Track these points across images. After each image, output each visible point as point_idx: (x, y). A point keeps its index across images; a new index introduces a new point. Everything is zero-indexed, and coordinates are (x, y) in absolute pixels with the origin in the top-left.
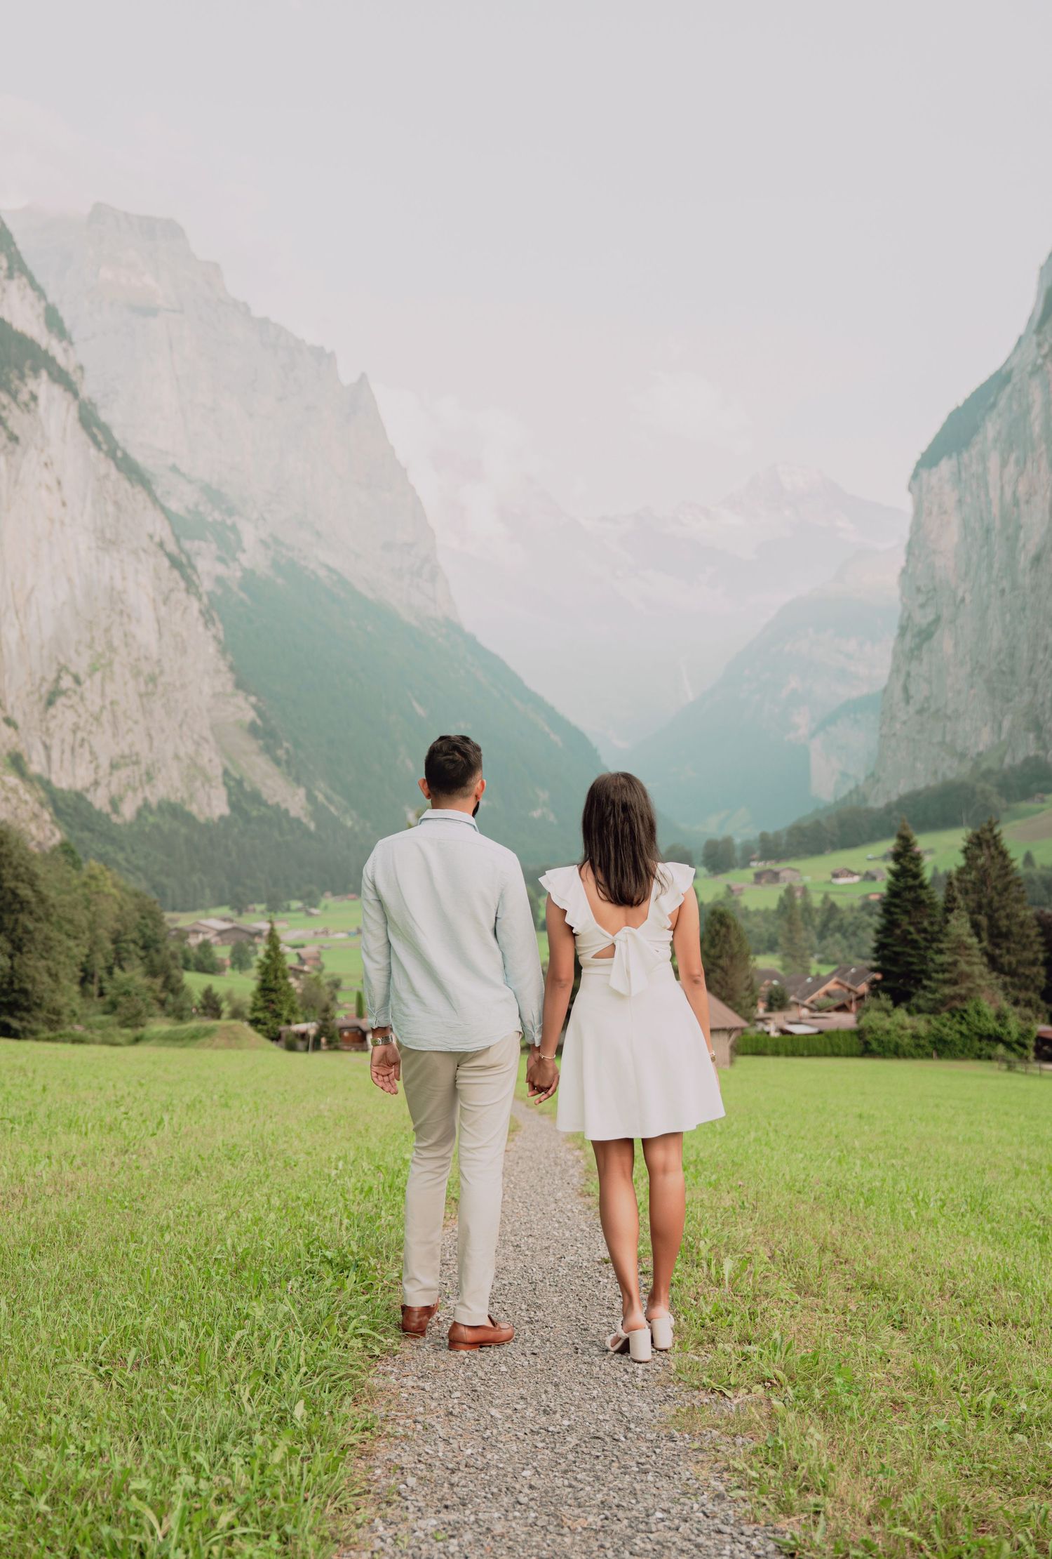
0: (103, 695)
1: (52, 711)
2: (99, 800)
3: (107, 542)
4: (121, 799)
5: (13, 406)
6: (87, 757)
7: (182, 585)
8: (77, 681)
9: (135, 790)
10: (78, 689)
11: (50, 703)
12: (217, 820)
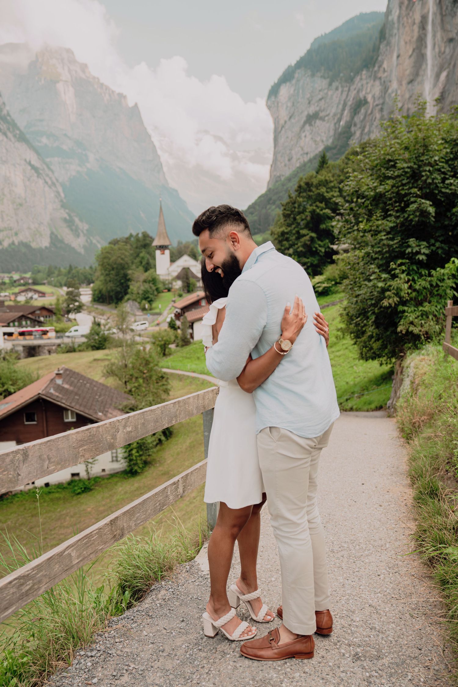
4: (3, 241)
12: (43, 247)
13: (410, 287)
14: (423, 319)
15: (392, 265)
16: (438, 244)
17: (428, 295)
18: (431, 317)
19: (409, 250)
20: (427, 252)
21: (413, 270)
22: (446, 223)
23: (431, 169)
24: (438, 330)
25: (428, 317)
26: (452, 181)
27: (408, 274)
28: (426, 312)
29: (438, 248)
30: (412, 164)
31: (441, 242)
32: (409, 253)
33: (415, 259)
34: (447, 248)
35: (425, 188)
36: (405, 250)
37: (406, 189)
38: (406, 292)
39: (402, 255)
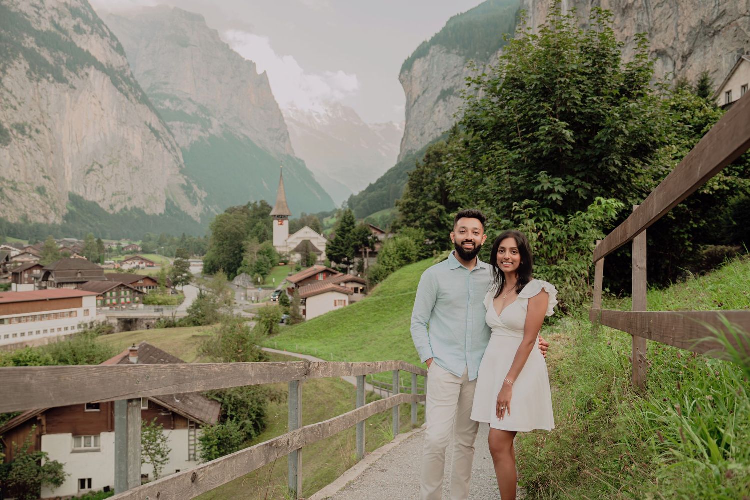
0: (113, 171)
1: (88, 176)
2: (105, 206)
3: (122, 123)
4: (115, 205)
5: (76, 77)
6: (101, 191)
7: (155, 138)
8: (101, 167)
9: (122, 203)
10: (101, 170)
11: (88, 173)
12: (158, 214)
13: (540, 239)
14: (558, 282)
15: (516, 206)
16: (577, 182)
17: (565, 251)
18: (568, 280)
19: (540, 187)
20: (563, 190)
21: (544, 215)
22: (588, 153)
23: (568, 81)
24: (579, 298)
25: (565, 281)
26: (595, 99)
27: (538, 221)
28: (561, 272)
29: (577, 187)
30: (543, 76)
31: (582, 179)
32: (539, 192)
33: (546, 199)
34: (590, 188)
35: (560, 106)
36: (533, 190)
37: (535, 110)
38: (535, 244)
39: (530, 195)
